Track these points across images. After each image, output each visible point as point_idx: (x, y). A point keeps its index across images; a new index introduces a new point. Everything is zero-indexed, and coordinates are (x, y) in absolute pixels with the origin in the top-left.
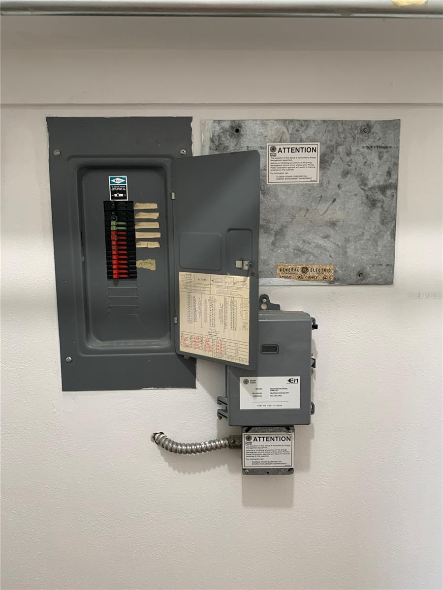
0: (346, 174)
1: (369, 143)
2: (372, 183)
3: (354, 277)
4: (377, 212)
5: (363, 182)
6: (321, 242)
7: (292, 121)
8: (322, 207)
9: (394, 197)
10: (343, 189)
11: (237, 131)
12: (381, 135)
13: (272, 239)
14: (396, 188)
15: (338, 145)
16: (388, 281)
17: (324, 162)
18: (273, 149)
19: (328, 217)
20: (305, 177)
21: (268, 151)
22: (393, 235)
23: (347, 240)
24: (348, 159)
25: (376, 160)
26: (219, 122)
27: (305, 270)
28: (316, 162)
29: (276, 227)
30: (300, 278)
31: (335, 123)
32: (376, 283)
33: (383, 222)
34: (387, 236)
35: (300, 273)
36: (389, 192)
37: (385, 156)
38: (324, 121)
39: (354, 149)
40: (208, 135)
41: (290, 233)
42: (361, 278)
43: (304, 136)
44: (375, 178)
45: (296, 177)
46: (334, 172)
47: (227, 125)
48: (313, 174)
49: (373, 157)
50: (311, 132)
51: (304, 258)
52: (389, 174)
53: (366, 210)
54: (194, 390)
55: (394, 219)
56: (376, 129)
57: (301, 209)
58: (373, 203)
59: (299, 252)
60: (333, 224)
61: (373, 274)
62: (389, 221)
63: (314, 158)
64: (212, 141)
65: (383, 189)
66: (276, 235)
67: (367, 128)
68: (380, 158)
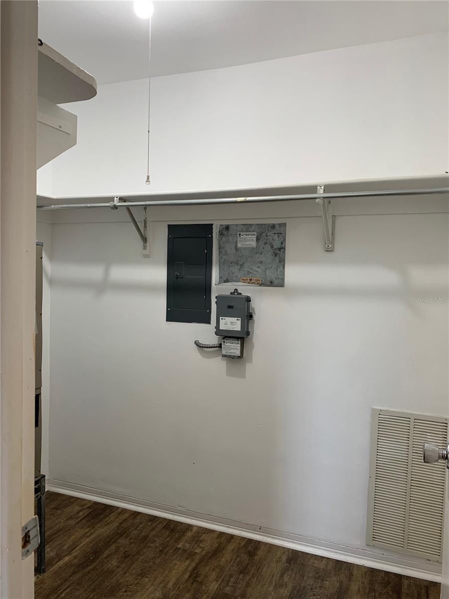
0: (266, 243)
1: (274, 232)
2: (275, 247)
3: (269, 283)
4: (278, 257)
5: (272, 247)
6: (257, 269)
7: (246, 224)
8: (257, 256)
9: (284, 252)
10: (265, 249)
11: (228, 228)
12: (278, 229)
13: (239, 267)
14: (285, 249)
15: (263, 233)
16: (282, 285)
17: (258, 239)
18: (240, 235)
19: (259, 260)
20: (251, 245)
21: (238, 236)
22: (284, 267)
23: (266, 269)
24: (266, 238)
25: (277, 239)
26: (222, 225)
27: (251, 280)
28: (255, 239)
29: (241, 263)
30: (249, 283)
31: (262, 225)
32: (277, 286)
33: (280, 262)
34: (281, 268)
35: (249, 281)
36: (282, 250)
37: (280, 237)
38: (258, 224)
39: (269, 234)
40: (218, 230)
41: (245, 265)
42: (271, 284)
43: (251, 230)
44: (277, 245)
45: (248, 245)
46: (261, 242)
47: (224, 227)
48: (254, 244)
49: (276, 237)
50: (253, 228)
51: (250, 275)
52: (282, 243)
53: (273, 257)
54: (210, 325)
55: (284, 261)
56: (277, 227)
57: (249, 257)
58: (276, 255)
59: (249, 273)
60: (261, 262)
61: (276, 282)
62: (282, 261)
63: (254, 237)
64: (219, 232)
65: (280, 249)
66: (240, 266)
67: (273, 226)
68: (278, 237)
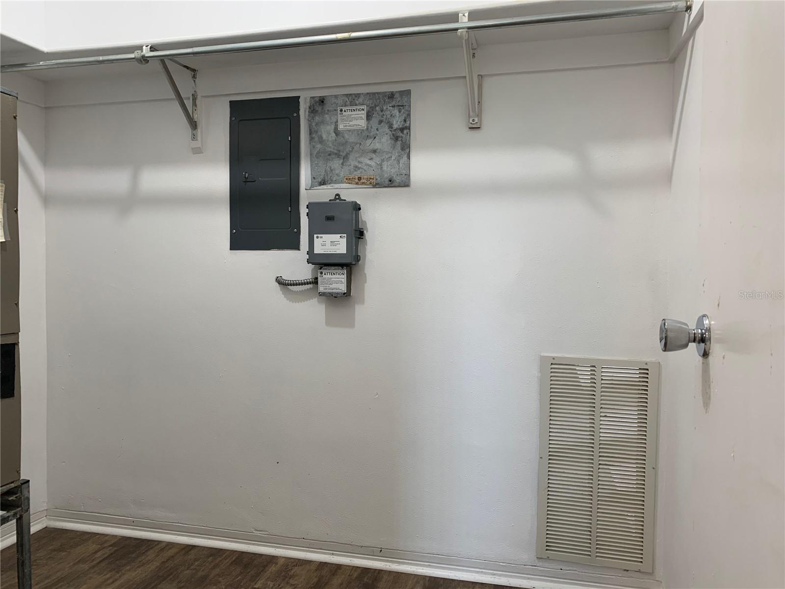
0: (381, 122)
1: (393, 103)
2: (395, 126)
3: (387, 182)
4: (399, 143)
5: (391, 127)
6: (369, 162)
7: (351, 94)
8: (369, 141)
9: (409, 134)
10: (380, 131)
11: (323, 102)
12: (399, 99)
13: (341, 161)
14: (409, 129)
15: (376, 106)
16: (406, 184)
17: (369, 117)
18: (341, 110)
19: (372, 147)
20: (359, 125)
21: (339, 112)
22: (409, 158)
23: (383, 161)
24: (381, 114)
25: (398, 113)
26: (313, 97)
27: (360, 179)
28: (364, 116)
29: (344, 154)
30: (357, 184)
31: (374, 94)
32: (399, 186)
33: (403, 149)
34: (405, 158)
35: (357, 180)
36: (405, 132)
37: (403, 111)
38: (368, 93)
39: (385, 108)
40: (308, 104)
41: (351, 157)
42: (391, 183)
43: (357, 102)
44: (397, 123)
45: (354, 125)
46: (374, 121)
47: (317, 99)
48: (362, 123)
49: (396, 112)
50: (361, 100)
51: (359, 172)
52: (405, 121)
53: (393, 142)
54: (299, 251)
55: (409, 147)
56: (397, 95)
57: (357, 144)
58: (396, 138)
59: (357, 168)
60: (375, 151)
61: (398, 179)
62: (406, 148)
63: (363, 114)
64: (310, 108)
65: (402, 130)
66: (344, 159)
67: (391, 96)
68: (400, 112)
